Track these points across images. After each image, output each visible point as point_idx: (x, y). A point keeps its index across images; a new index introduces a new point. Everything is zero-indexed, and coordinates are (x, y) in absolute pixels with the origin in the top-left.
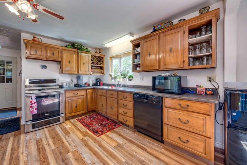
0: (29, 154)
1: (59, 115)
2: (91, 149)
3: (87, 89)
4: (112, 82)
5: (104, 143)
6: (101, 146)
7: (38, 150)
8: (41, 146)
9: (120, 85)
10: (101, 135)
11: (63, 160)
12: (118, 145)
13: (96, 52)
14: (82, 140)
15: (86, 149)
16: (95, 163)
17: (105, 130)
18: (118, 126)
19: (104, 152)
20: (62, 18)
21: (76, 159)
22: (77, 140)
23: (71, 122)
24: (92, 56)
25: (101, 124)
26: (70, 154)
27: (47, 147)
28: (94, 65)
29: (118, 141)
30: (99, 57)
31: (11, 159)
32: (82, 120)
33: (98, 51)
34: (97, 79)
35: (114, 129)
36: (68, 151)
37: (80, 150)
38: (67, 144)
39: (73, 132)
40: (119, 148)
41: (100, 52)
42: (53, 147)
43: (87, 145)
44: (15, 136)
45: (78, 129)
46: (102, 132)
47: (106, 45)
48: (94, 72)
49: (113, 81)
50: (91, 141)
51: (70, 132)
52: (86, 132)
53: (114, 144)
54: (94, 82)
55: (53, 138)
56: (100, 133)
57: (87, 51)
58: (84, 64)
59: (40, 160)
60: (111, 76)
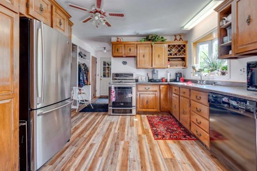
0: (102, 129)
1: (131, 106)
2: (141, 148)
3: (160, 85)
4: (196, 77)
5: (157, 149)
6: (152, 149)
7: (108, 129)
8: (110, 127)
9: (203, 81)
10: (160, 139)
11: (115, 144)
12: (171, 159)
13: (176, 39)
14: (139, 136)
15: (136, 145)
16: (135, 161)
17: (168, 136)
18: (189, 139)
19: (150, 156)
20: (122, 15)
21: (123, 149)
22: (135, 134)
23: (141, 117)
24: (169, 46)
25: (168, 129)
26: (122, 143)
27: (113, 129)
28: (172, 56)
29: (176, 155)
30: (179, 46)
31: (94, 128)
32: (152, 118)
33: (178, 38)
34: (177, 74)
35: (180, 139)
36: (123, 139)
37: (131, 144)
38: (126, 133)
39: (137, 126)
40: (171, 164)
41: (181, 39)
42: (116, 131)
43: (140, 142)
44: (104, 115)
45: (142, 125)
46: (164, 136)
47: (185, 27)
48: (171, 65)
49: (197, 75)
50: (146, 140)
51: (135, 125)
52: (147, 130)
53: (168, 156)
54: (173, 77)
55: (121, 125)
56: (160, 137)
57: (163, 41)
58: (159, 56)
59: (104, 136)
60: (194, 68)
